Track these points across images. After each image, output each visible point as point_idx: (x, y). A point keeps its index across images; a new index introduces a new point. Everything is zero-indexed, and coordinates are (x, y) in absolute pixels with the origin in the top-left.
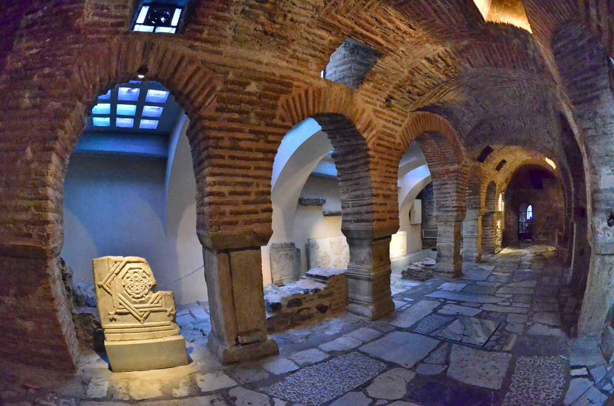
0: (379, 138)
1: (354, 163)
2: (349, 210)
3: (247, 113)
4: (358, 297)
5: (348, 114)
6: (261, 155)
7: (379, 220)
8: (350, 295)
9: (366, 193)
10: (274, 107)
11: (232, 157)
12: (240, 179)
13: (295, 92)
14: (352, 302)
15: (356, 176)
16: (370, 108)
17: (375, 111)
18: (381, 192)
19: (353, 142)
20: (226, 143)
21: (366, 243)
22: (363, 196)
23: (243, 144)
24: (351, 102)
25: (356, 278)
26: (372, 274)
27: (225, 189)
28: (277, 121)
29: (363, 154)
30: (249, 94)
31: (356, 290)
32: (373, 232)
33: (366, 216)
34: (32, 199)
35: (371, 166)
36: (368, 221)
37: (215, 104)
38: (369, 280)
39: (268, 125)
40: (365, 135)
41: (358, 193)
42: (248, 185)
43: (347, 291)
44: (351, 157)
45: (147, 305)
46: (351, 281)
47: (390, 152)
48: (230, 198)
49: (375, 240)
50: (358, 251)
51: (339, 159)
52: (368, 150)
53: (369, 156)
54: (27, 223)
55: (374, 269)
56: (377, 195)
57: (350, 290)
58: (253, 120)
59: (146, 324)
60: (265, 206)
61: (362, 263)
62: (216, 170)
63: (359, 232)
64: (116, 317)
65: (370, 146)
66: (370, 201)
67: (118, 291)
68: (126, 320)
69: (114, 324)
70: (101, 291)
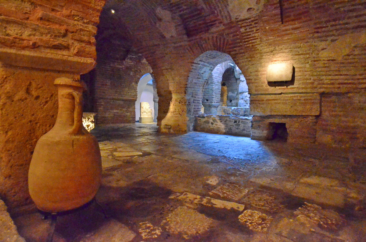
45: (148, 111)
54: (133, 95)
59: (148, 114)
67: (144, 108)
68: (145, 113)
69: (143, 114)
70: (141, 108)
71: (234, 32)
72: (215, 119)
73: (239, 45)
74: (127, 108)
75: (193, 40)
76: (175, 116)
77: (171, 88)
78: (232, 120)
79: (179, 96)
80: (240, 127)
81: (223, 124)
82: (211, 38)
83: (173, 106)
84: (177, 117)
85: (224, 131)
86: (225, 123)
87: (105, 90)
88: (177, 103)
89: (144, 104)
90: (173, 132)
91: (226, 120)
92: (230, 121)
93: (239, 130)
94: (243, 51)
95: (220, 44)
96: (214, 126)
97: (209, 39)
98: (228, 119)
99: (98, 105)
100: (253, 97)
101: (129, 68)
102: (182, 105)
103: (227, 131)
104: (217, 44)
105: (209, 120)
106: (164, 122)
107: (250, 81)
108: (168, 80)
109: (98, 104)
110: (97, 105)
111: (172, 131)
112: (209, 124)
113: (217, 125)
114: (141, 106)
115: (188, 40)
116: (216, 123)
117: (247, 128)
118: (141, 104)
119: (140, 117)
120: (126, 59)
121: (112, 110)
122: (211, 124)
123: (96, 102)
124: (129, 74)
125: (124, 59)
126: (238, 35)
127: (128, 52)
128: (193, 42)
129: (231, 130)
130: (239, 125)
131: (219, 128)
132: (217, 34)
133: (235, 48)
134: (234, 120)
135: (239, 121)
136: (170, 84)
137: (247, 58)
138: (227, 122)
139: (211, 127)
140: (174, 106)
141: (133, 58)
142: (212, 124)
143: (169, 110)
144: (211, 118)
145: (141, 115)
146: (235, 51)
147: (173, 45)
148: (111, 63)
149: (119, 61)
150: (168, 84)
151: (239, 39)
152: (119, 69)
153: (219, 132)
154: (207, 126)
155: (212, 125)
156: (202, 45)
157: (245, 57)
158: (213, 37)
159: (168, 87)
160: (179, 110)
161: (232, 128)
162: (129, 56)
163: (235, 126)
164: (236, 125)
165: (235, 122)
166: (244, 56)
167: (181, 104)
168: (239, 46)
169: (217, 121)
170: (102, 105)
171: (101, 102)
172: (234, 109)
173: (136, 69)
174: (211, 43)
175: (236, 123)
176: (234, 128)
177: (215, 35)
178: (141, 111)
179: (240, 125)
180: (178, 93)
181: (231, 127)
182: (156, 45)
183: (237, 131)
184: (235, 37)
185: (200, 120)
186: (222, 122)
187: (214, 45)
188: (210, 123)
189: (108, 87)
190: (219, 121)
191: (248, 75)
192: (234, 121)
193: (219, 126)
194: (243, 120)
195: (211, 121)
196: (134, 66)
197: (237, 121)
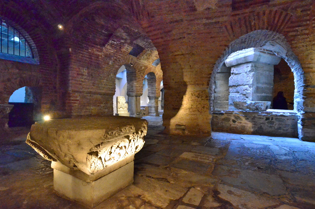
0: (158, 77)
1: (152, 81)
2: (150, 92)
3: (141, 72)
4: (152, 111)
5: (154, 72)
6: (142, 80)
7: (157, 94)
8: (150, 111)
9: (154, 88)
10: (145, 71)
11: (139, 80)
12: (139, 84)
13: (148, 68)
14: (150, 113)
15: (152, 84)
16: (158, 70)
17: (159, 71)
18: (157, 88)
19: (153, 77)
20: (138, 78)
21: (154, 99)
22: (154, 89)
23: (140, 78)
24: (155, 69)
25: (151, 107)
26: (155, 106)
27: (138, 86)
28: (145, 74)
29: (155, 80)
30: (142, 69)
31: (151, 110)
32: (156, 96)
33: (154, 93)
34: (113, 84)
35: (156, 82)
36: (154, 94)
37: (138, 71)
38: (154, 107)
39: (143, 75)
40: (156, 76)
41: (152, 88)
42: (140, 85)
43: (149, 111)
44: (152, 80)
45: (125, 106)
46: (149, 108)
47: (160, 79)
48: (138, 87)
49: (156, 98)
50: (151, 101)
51: (149, 80)
52: (156, 79)
53: (156, 80)
54: (112, 88)
55: (155, 105)
56: (157, 89)
57: (149, 110)
58: (142, 74)
59: (124, 110)
60: (142, 89)
61: (152, 103)
62: (137, 82)
63: (152, 96)
64: (120, 108)
65: (156, 78)
66: (155, 90)
67: (121, 103)
68: (121, 109)
69: (119, 110)
70: (118, 103)
71: (306, 6)
72: (238, 117)
73: (304, 23)
74: (105, 104)
75: (238, 14)
76: (191, 113)
77: (186, 79)
78: (262, 117)
79: (198, 88)
80: (274, 125)
81: (249, 121)
82: (267, 12)
83: (187, 101)
84: (194, 114)
85: (252, 130)
86: (253, 120)
87: (82, 81)
88: (194, 98)
89: (121, 98)
90: (189, 134)
91: (254, 117)
92: (260, 118)
93: (273, 129)
94: (307, 32)
95: (278, 21)
96: (237, 124)
97: (264, 14)
98: (256, 115)
99: (72, 100)
100: (311, 90)
101: (108, 56)
102: (202, 99)
103: (256, 130)
104: (274, 20)
105: (230, 117)
106: (174, 121)
107: (310, 70)
108: (182, 69)
109: (72, 98)
110: (70, 100)
111: (186, 132)
112: (230, 122)
113: (241, 123)
114: (118, 101)
115: (233, 13)
116: (239, 121)
117: (284, 126)
118: (118, 99)
119: (116, 113)
120: (106, 45)
121: (88, 106)
122: (232, 122)
123: (70, 97)
124: (108, 64)
125: (104, 45)
126: (309, 10)
127: (110, 36)
128: (237, 18)
129: (262, 128)
130: (272, 123)
131: (244, 126)
132: (278, 7)
133: (297, 28)
134: (265, 117)
135: (272, 118)
136: (185, 74)
137: (310, 41)
138: (256, 120)
139: (233, 126)
140: (191, 101)
141: (113, 44)
142: (234, 121)
143: (182, 106)
144: (232, 115)
145: (117, 111)
146: (297, 31)
147: (205, 21)
148: (90, 48)
149: (99, 47)
150: (182, 73)
151: (308, 15)
152: (98, 56)
153: (245, 131)
154: (226, 124)
155: (234, 123)
156: (250, 22)
157: (308, 40)
158: (271, 11)
159: (182, 77)
160: (197, 106)
161: (262, 127)
162: (110, 42)
163: (266, 124)
164: (268, 122)
165: (267, 119)
166: (307, 38)
167: (200, 99)
168: (305, 25)
169: (240, 119)
170: (78, 100)
171: (77, 97)
172: (251, 103)
173: (115, 58)
174: (266, 20)
175: (268, 121)
176: (266, 126)
177: (275, 9)
178: (118, 106)
179: (274, 122)
180: (196, 84)
181: (262, 125)
182: (177, 21)
183: (270, 129)
184: (305, 13)
185: (216, 117)
186: (248, 119)
187: (268, 22)
188: (231, 120)
189: (85, 77)
190: (244, 119)
191: (307, 63)
192: (265, 119)
193: (244, 125)
194: (278, 117)
195: (233, 118)
196: (114, 54)
197: (269, 118)
